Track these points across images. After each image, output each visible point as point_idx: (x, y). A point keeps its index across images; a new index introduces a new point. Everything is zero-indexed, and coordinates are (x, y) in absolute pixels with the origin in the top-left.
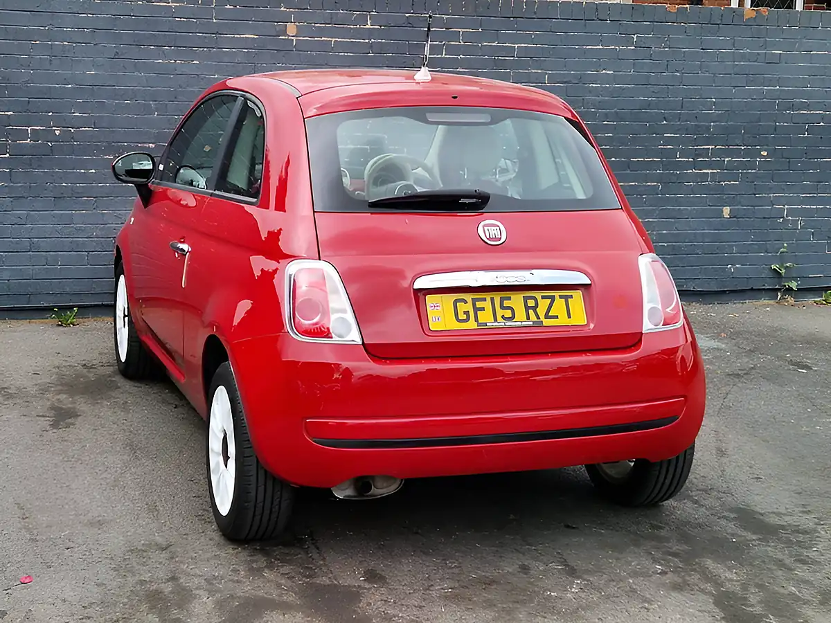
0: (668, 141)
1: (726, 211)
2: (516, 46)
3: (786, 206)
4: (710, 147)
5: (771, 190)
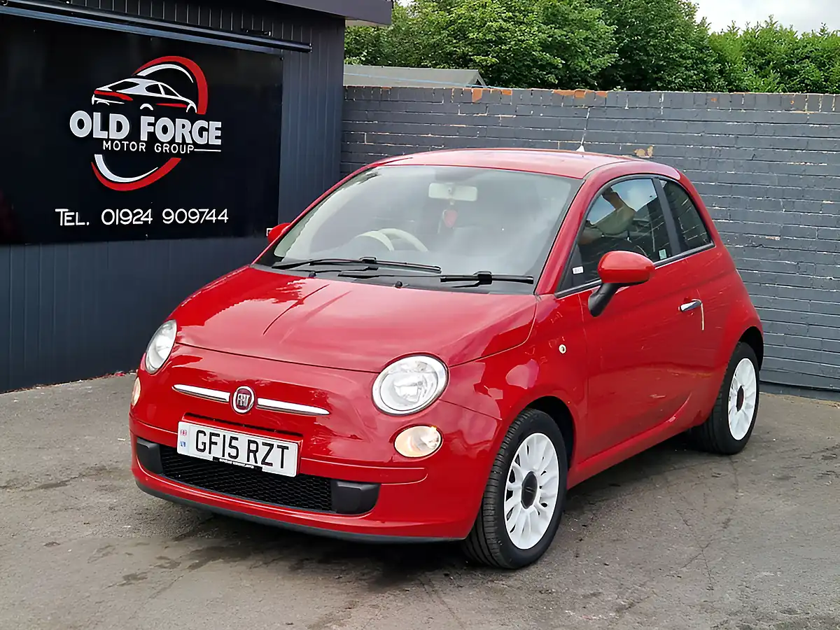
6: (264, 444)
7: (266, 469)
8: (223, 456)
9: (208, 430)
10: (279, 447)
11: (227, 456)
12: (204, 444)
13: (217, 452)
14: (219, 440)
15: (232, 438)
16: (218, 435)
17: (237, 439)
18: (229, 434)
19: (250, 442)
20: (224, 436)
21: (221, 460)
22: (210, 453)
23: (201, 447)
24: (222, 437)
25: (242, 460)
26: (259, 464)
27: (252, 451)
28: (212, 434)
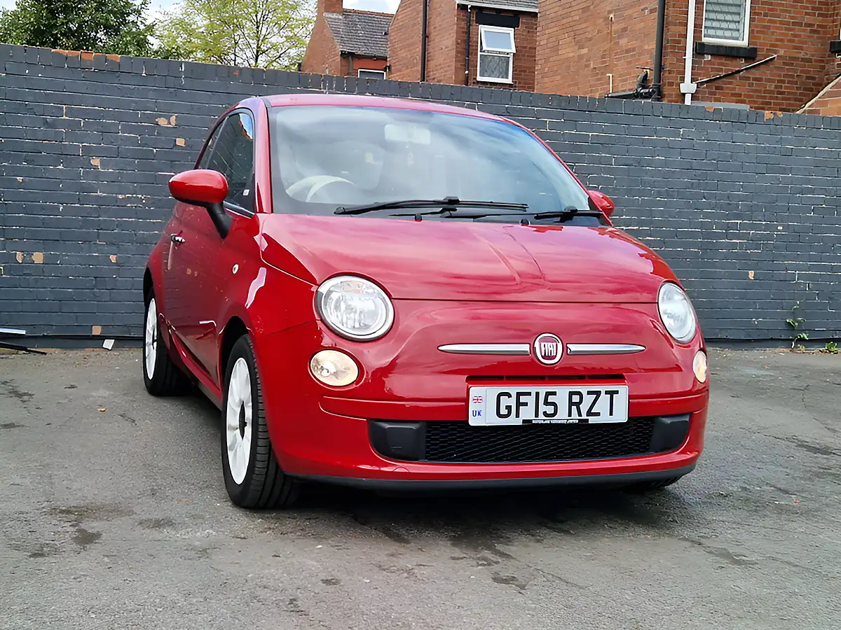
0: (706, 216)
1: (751, 274)
2: (590, 134)
3: (797, 272)
4: (739, 221)
5: (786, 257)
6: (589, 393)
7: (592, 420)
8: (537, 415)
9: (513, 390)
10: (607, 393)
11: (541, 416)
12: (509, 408)
13: (527, 413)
14: (531, 400)
15: (548, 394)
16: (529, 394)
17: (554, 393)
18: (543, 390)
19: (571, 394)
20: (537, 394)
21: (533, 422)
22: (517, 416)
23: (504, 411)
24: (534, 395)
25: (562, 417)
26: (584, 417)
27: (575, 404)
28: (519, 394)
